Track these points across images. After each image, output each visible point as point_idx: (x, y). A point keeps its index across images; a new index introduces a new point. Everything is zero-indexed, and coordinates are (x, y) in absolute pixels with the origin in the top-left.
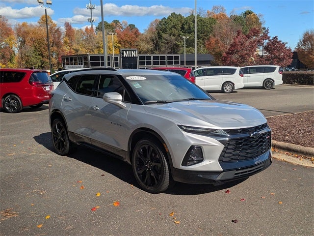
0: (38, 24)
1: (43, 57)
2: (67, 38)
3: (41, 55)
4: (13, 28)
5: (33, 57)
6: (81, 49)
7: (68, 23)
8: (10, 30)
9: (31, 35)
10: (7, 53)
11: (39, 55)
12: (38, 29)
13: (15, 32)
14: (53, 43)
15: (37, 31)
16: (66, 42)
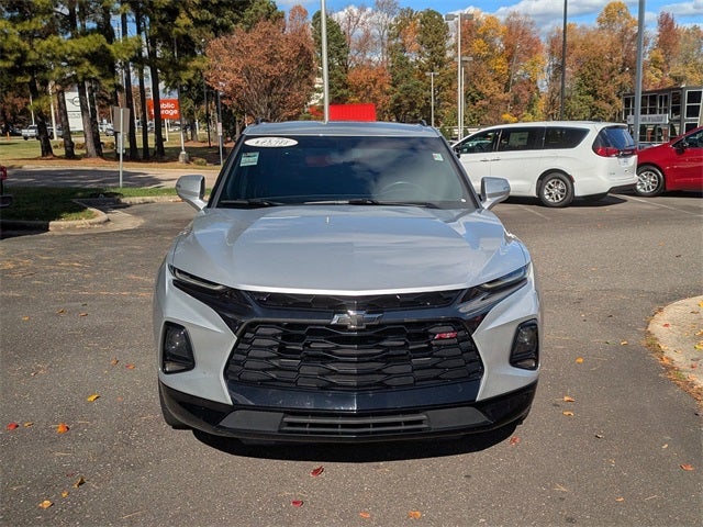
0: (597, 25)
1: (596, 97)
2: (660, 51)
3: (594, 93)
4: (543, 39)
5: (575, 99)
6: (690, 76)
7: (667, 16)
8: (537, 43)
9: (578, 51)
10: (524, 92)
11: (589, 93)
12: (594, 36)
13: (547, 46)
14: (624, 64)
15: (592, 40)
16: (655, 62)
